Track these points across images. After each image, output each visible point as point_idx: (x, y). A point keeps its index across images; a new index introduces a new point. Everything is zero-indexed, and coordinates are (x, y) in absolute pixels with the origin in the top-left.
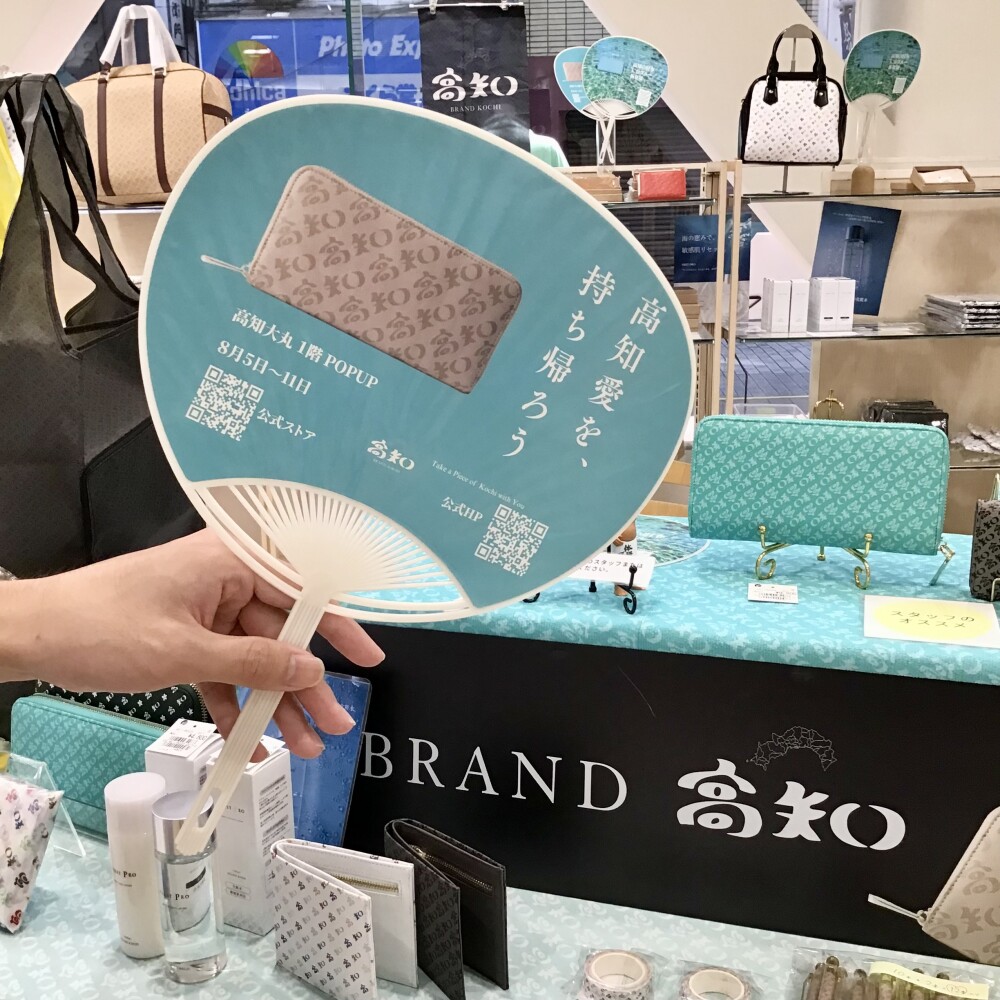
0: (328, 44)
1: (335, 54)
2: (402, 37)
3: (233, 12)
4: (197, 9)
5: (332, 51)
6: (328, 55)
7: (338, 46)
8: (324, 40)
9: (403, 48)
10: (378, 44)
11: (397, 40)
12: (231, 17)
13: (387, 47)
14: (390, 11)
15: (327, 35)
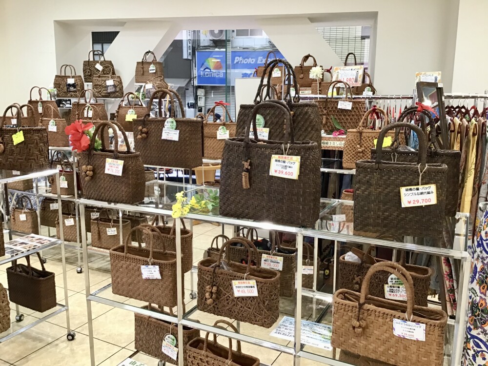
0: (237, 59)
1: (240, 63)
2: (262, 57)
3: (208, 49)
4: (197, 47)
5: (239, 62)
6: (237, 63)
7: (241, 59)
8: (236, 58)
9: (262, 61)
10: (254, 60)
11: (260, 58)
12: (207, 50)
13: (257, 61)
14: (258, 49)
15: (237, 56)
